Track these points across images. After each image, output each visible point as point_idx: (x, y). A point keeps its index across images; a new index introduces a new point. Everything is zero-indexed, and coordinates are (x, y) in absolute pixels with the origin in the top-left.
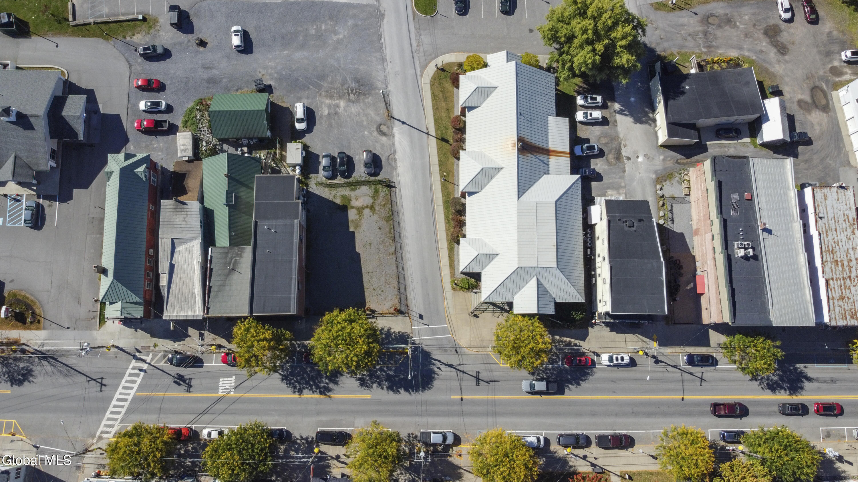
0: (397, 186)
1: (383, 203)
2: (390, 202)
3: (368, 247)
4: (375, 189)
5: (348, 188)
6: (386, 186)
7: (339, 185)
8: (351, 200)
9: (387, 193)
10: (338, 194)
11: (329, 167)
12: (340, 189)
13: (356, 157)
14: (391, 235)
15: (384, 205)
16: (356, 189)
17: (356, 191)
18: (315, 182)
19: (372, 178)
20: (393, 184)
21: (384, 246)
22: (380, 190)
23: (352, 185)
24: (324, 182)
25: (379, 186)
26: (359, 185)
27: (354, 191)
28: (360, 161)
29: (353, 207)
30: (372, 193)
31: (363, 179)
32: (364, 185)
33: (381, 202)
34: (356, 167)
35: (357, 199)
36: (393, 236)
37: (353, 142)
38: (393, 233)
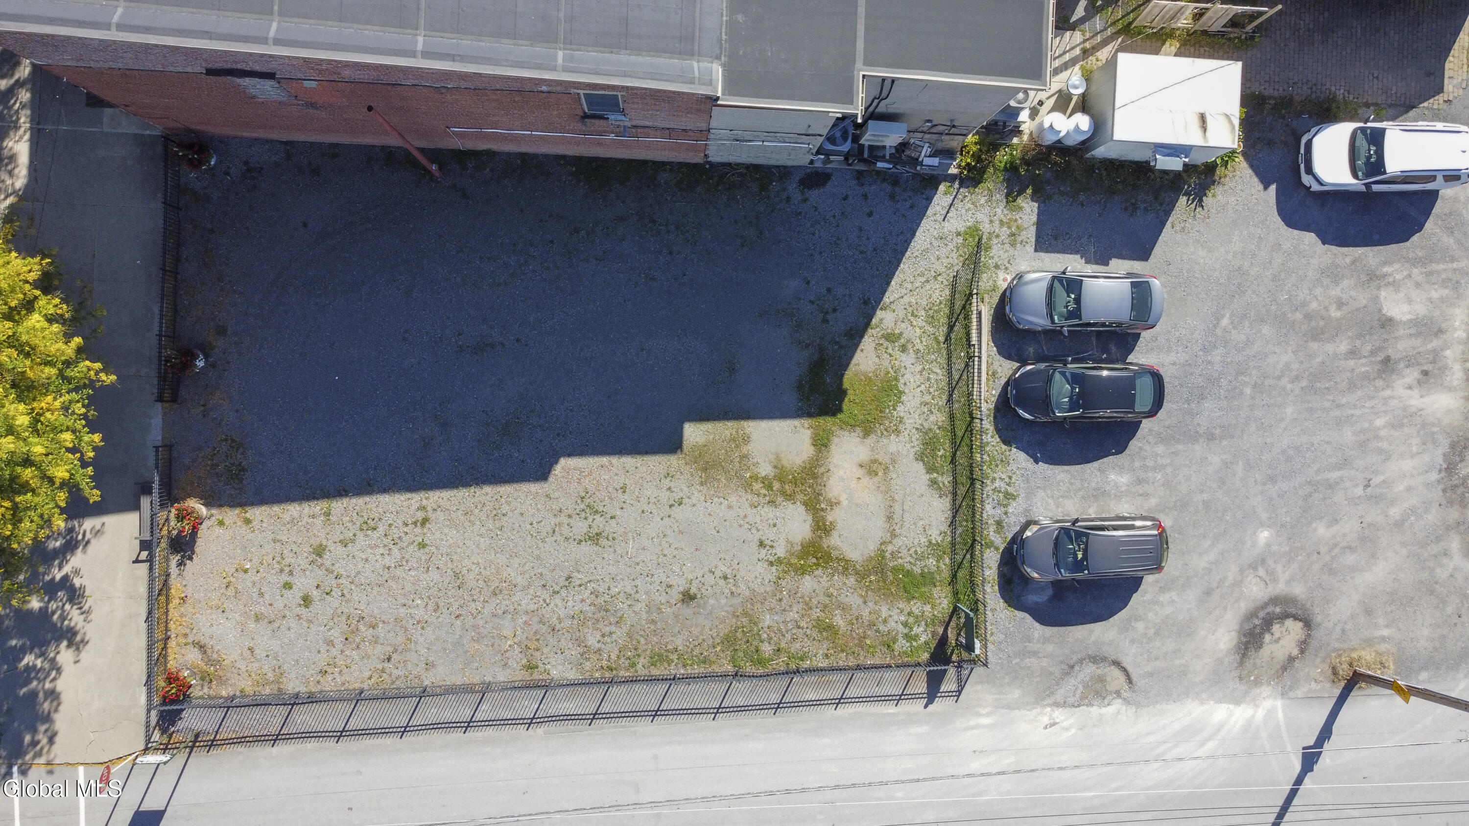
0: (938, 705)
1: (839, 621)
2: (842, 660)
3: (580, 527)
4: (928, 579)
5: (939, 418)
6: (943, 641)
7: (958, 365)
8: (867, 433)
9: (902, 644)
10: (907, 359)
11: (1076, 313)
12: (939, 374)
13: (1121, 470)
14: (642, 661)
15: (830, 627)
16: (930, 469)
17: (920, 467)
18: (986, 228)
19: (991, 561)
20: (948, 685)
21: (581, 619)
22: (916, 607)
23: (955, 448)
24: (984, 281)
25: (942, 601)
26: (955, 482)
27: (920, 457)
28: (1100, 494)
29: (821, 443)
30: (905, 560)
31: (990, 511)
32: (955, 511)
33: (844, 608)
34: (1061, 474)
35: (871, 468)
36: (641, 670)
37: (1215, 460)
38: (655, 672)
